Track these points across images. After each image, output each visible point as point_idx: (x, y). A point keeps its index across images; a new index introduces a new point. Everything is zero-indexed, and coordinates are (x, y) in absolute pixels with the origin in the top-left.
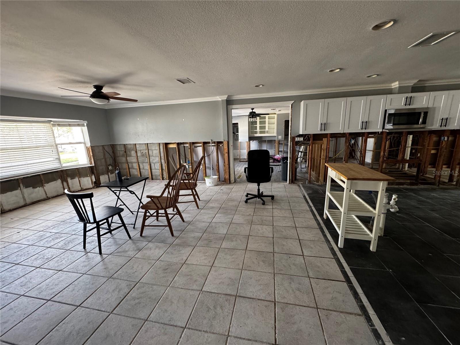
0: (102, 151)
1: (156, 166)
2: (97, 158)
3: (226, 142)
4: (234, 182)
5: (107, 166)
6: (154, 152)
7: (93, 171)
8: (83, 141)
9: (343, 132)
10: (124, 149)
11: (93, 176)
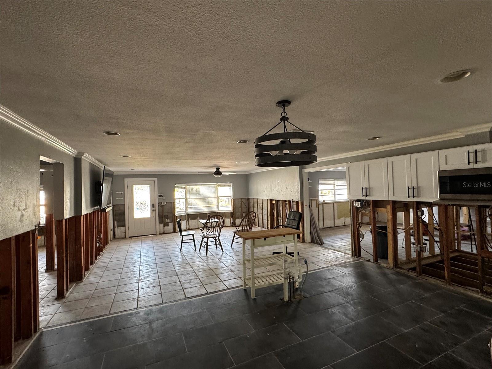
0: (240, 202)
1: (265, 217)
2: (236, 207)
3: (300, 202)
4: (309, 243)
5: (242, 213)
6: (265, 206)
7: (232, 215)
8: (230, 195)
9: (388, 200)
10: (252, 202)
11: (232, 218)
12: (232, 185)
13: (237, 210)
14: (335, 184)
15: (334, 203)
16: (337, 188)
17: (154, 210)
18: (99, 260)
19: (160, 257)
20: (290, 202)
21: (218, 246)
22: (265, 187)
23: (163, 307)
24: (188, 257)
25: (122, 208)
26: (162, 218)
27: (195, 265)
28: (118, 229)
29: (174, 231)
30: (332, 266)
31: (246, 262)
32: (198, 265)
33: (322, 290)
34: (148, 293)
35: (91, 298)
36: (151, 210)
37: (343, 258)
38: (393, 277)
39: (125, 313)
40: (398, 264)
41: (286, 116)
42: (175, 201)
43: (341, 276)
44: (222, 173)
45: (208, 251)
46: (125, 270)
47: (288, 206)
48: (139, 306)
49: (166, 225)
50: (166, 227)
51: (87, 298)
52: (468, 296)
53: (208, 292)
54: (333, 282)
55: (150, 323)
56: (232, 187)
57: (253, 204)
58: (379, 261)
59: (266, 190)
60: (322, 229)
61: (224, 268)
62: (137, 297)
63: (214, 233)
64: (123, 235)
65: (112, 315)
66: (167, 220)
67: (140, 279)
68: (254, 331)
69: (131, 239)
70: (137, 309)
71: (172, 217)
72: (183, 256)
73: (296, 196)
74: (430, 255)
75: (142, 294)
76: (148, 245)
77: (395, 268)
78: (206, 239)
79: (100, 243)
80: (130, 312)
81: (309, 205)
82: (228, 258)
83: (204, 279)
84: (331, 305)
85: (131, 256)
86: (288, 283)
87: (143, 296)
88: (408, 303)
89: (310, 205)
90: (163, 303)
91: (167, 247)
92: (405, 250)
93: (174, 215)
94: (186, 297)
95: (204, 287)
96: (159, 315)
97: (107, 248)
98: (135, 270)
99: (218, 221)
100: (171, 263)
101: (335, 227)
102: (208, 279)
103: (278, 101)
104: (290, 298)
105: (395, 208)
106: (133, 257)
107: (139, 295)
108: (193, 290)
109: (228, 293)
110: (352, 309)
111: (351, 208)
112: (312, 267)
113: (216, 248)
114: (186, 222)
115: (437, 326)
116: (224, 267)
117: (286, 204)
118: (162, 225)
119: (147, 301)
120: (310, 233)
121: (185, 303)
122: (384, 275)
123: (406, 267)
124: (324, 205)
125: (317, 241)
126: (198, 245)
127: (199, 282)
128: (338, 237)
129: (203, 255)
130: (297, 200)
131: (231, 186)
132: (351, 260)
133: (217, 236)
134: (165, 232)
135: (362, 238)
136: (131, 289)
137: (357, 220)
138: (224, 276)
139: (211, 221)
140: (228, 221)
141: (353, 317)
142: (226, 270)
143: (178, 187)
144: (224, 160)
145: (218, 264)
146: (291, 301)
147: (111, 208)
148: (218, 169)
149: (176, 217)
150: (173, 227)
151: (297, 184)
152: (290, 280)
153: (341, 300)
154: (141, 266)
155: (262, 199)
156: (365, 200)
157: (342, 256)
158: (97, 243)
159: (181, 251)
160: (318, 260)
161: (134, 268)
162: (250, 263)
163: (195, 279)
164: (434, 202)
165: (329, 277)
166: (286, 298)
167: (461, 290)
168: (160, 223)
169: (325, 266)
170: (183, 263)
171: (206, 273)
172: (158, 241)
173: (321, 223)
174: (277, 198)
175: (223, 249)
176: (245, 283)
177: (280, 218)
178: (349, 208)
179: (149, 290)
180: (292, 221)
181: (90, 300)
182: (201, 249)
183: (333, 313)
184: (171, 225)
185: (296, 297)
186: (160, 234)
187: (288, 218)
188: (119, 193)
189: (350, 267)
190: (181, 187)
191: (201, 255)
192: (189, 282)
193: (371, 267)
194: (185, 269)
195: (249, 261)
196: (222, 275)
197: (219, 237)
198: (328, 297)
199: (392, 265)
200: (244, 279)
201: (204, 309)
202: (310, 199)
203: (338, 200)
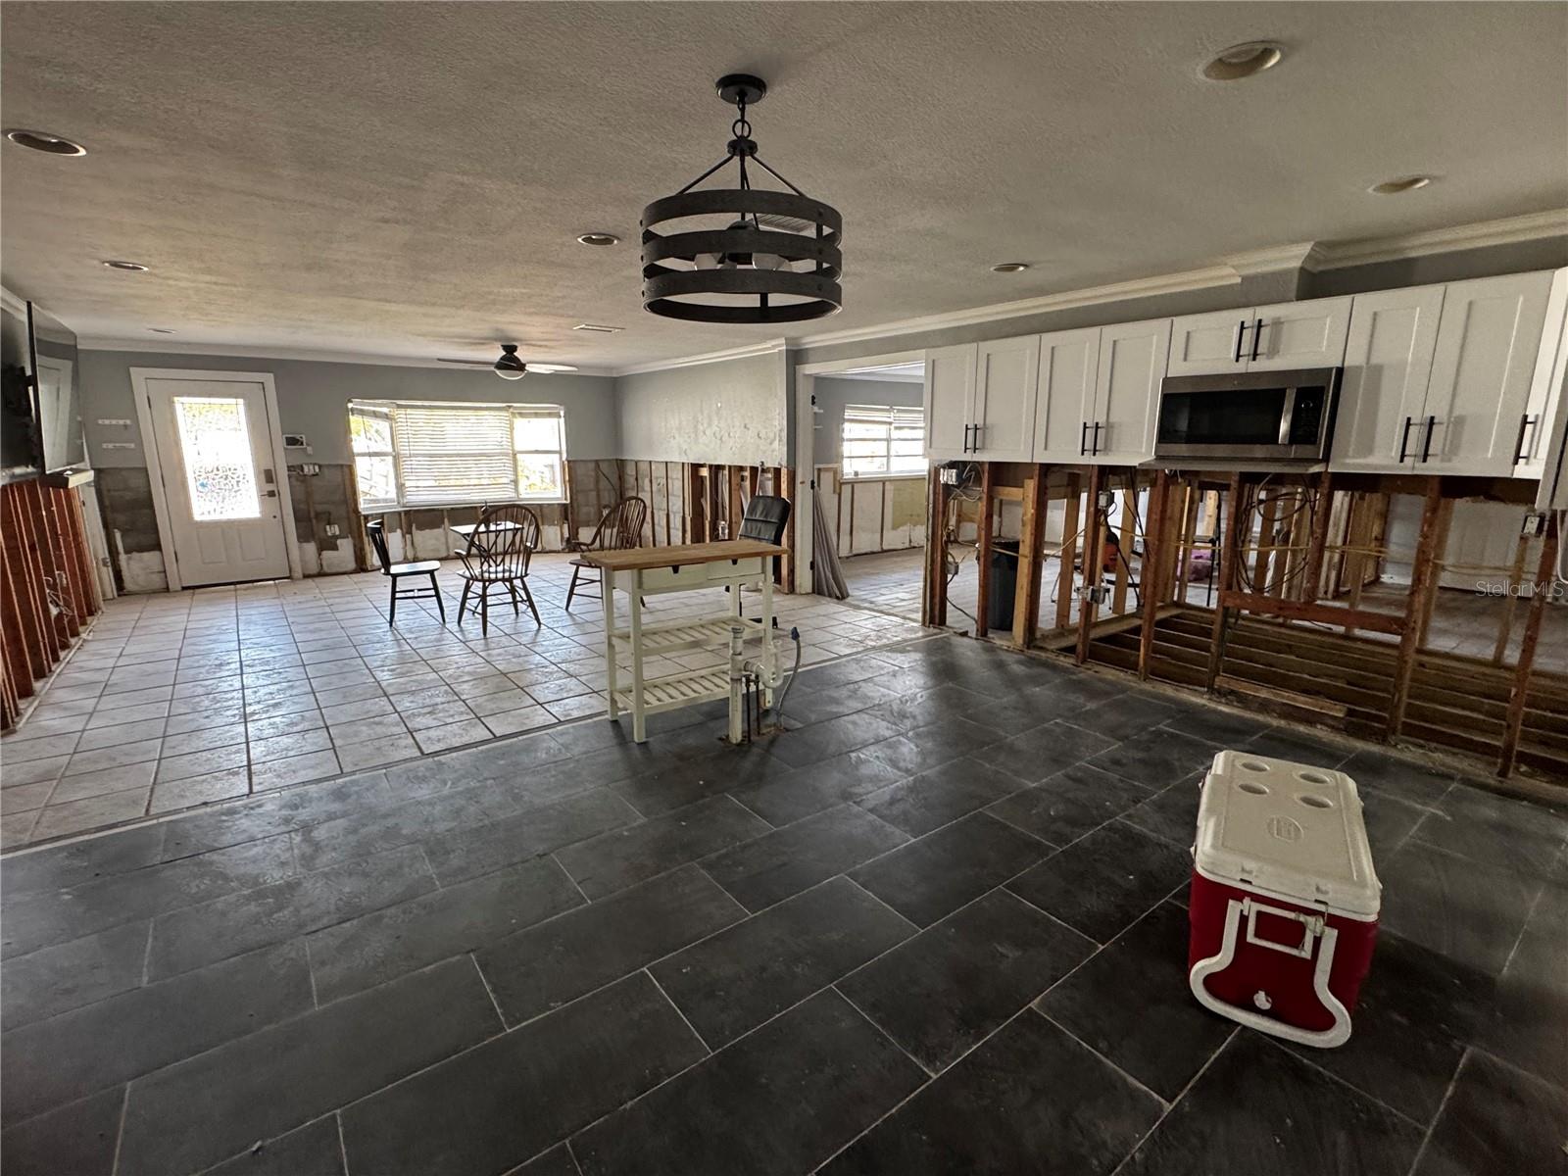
0: (593, 474)
1: (676, 522)
2: (579, 488)
3: (784, 472)
4: (808, 594)
5: (600, 507)
6: (676, 486)
7: (567, 513)
8: (558, 449)
9: (1030, 461)
10: (634, 473)
11: (566, 526)
12: (562, 413)
13: (581, 498)
14: (890, 423)
15: (884, 482)
16: (895, 434)
17: (274, 491)
18: (68, 662)
19: (319, 645)
20: (754, 470)
21: (522, 607)
22: (677, 422)
23: (344, 785)
24: (420, 642)
25: (136, 482)
26: (310, 521)
27: (446, 663)
28: (129, 559)
29: (361, 567)
30: (866, 650)
31: (615, 641)
32: (457, 663)
33: (835, 709)
34: (286, 749)
35: (63, 776)
36: (260, 489)
37: (899, 629)
38: (1018, 669)
39: (208, 809)
40: (1036, 639)
41: (748, 136)
42: (354, 461)
43: (888, 673)
44: (524, 365)
45: (489, 624)
46: (183, 690)
47: (747, 484)
48: (256, 788)
49: (329, 544)
50: (326, 554)
51: (44, 778)
52: (1179, 703)
53: (498, 735)
54: (868, 689)
55: (306, 828)
56: (562, 420)
57: (637, 479)
58: (990, 635)
59: (680, 433)
60: (847, 558)
61: (547, 670)
62: (245, 763)
63: (506, 568)
64: (157, 581)
65: (158, 818)
66: (328, 527)
67: (248, 712)
68: (642, 820)
69: (194, 594)
70: (251, 795)
71: (348, 518)
72: (403, 641)
73: (773, 451)
74: (1114, 616)
75: (264, 753)
76: (262, 610)
77: (1028, 648)
78: (481, 584)
79: (61, 603)
80: (226, 806)
81: (813, 482)
82: (557, 642)
83: (480, 700)
84: (856, 744)
85: (202, 648)
86: (743, 695)
87: (269, 758)
88: (1046, 725)
89: (816, 480)
90: (342, 774)
91: (339, 616)
92: (1056, 607)
93: (356, 511)
94: (422, 753)
95: (483, 724)
96: (336, 807)
97: (93, 624)
98: (224, 686)
99: (518, 529)
100: (359, 661)
101: (883, 551)
102: (492, 699)
103: (722, 76)
104: (746, 734)
105: (1046, 488)
106: (209, 649)
107: (252, 756)
108: (446, 730)
109: (562, 734)
110: (912, 749)
111: (931, 487)
112: (810, 656)
113: (517, 613)
114: (404, 536)
115: (1103, 768)
116: (546, 667)
117: (743, 479)
118: (311, 548)
119: (285, 773)
120: (812, 565)
121: (422, 769)
122: (1000, 666)
123: (1054, 645)
124: (856, 485)
125: (829, 587)
126: (452, 607)
127: (462, 709)
128: (889, 578)
129: (471, 636)
130: (777, 466)
131: (560, 417)
132: (920, 634)
133: (519, 575)
134: (326, 569)
135: (953, 572)
136: (219, 744)
137: (944, 522)
138: (546, 691)
139: (493, 527)
140: (553, 535)
141: (910, 766)
142: (551, 673)
143: (362, 413)
144: (531, 314)
145: (526, 659)
146: (749, 740)
147: (90, 476)
148: (510, 349)
149: (362, 518)
150: (355, 552)
151: (779, 414)
152: (748, 686)
153: (883, 729)
154: (244, 676)
155: (667, 463)
156: (970, 462)
157: (895, 626)
158: (51, 606)
159: (391, 625)
160: (829, 637)
161: (219, 682)
162: (629, 642)
163: (448, 702)
164: (1140, 464)
165: (856, 677)
166: (736, 733)
167: (1168, 690)
168: (303, 538)
169: (848, 651)
170: (402, 659)
171: (486, 684)
172: (299, 598)
173: (845, 540)
174: (716, 459)
175: (540, 617)
176: (613, 702)
177: (723, 523)
178: (926, 488)
179: (286, 741)
180: (759, 524)
181: (57, 785)
182: (463, 619)
183: (860, 761)
184: (346, 546)
185: (764, 731)
186: (306, 576)
187: (750, 517)
188: (114, 422)
189: (915, 651)
190: (374, 412)
191: (464, 635)
192: (429, 713)
193: (969, 651)
194: (415, 678)
195: (626, 637)
196: (538, 687)
197: (525, 579)
198: (850, 726)
199: (1021, 641)
200: (611, 693)
201: (486, 779)
202: (817, 466)
203: (897, 472)
